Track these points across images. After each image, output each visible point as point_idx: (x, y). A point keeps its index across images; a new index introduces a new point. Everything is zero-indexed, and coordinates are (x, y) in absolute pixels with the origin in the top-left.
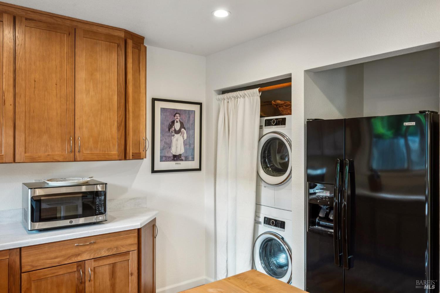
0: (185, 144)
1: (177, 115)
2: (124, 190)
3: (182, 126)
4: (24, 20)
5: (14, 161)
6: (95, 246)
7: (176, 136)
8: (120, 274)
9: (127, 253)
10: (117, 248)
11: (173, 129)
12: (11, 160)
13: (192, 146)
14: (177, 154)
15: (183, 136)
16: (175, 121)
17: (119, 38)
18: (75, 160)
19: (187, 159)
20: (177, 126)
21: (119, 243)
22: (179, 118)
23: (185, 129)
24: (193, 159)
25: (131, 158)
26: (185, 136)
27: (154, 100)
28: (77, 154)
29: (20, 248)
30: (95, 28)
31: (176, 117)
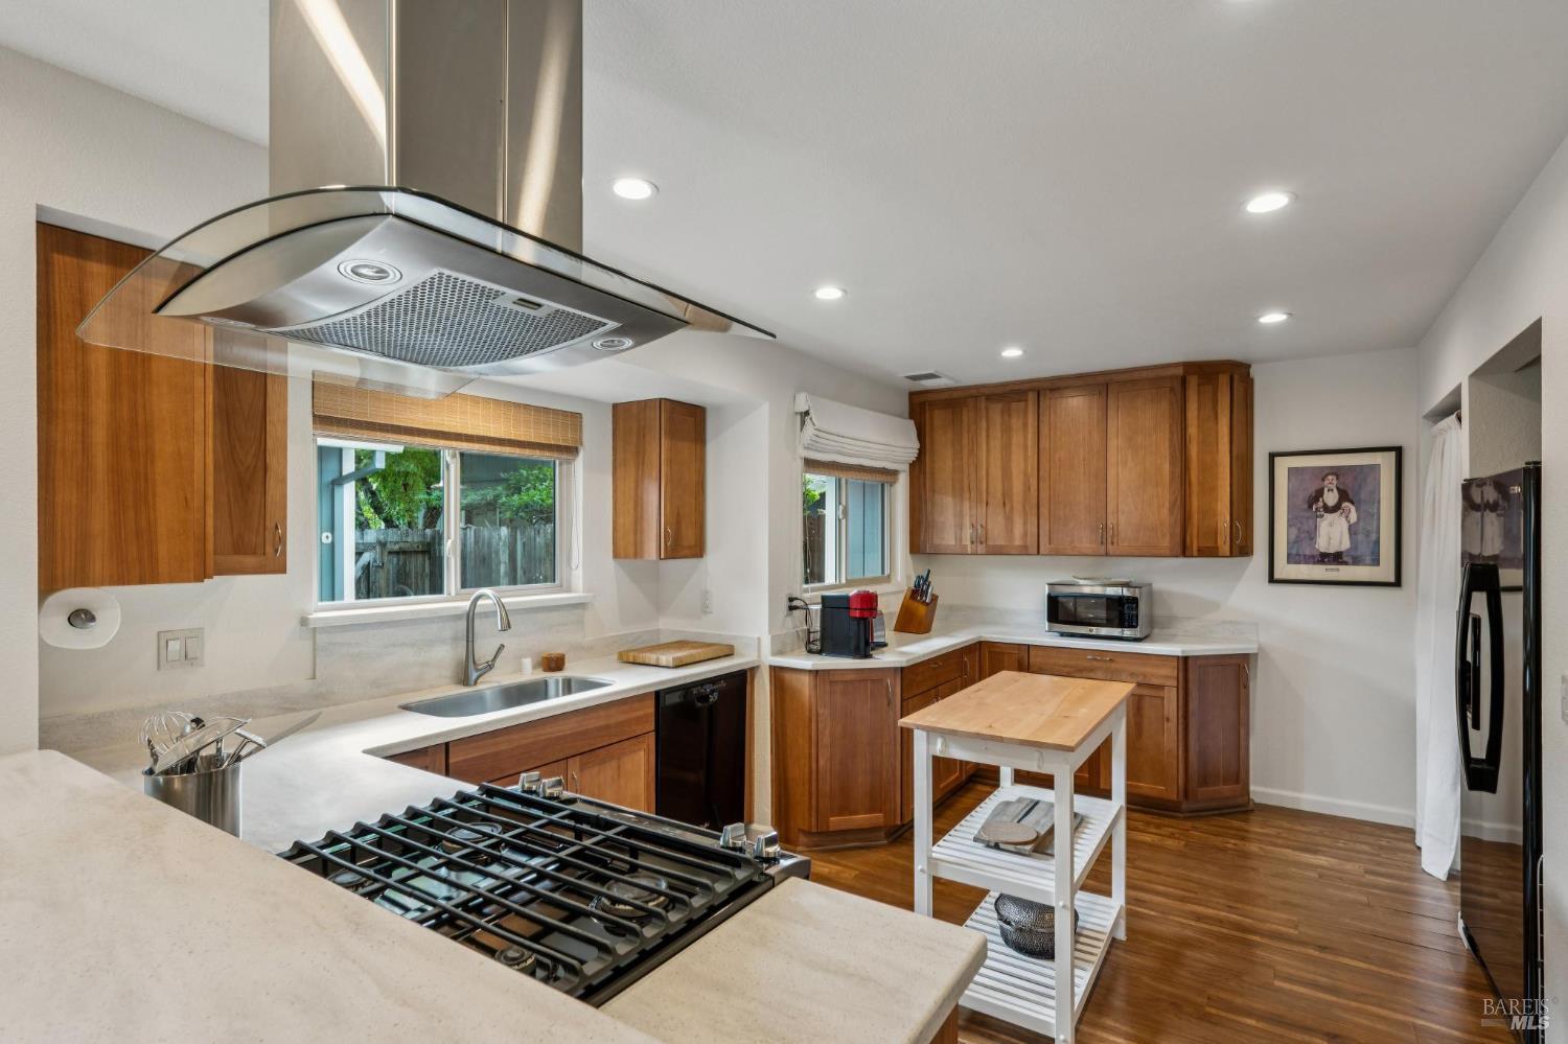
0: (1353, 530)
1: (1330, 477)
2: (1214, 606)
3: (1344, 496)
4: (1048, 392)
5: (1038, 553)
6: (1113, 665)
7: (1329, 517)
8: (1149, 712)
9: (1161, 687)
10: (1145, 676)
11: (1320, 504)
12: (1035, 551)
13: (1374, 537)
14: (1332, 550)
15: (1347, 517)
16: (1326, 490)
17: (1172, 377)
18: (1107, 555)
19: (1356, 561)
20: (1331, 498)
21: (1148, 670)
22: (1335, 482)
23: (1353, 503)
24: (1376, 562)
25: (1195, 553)
26: (1353, 517)
27: (1272, 456)
28: (1110, 546)
29: (1029, 645)
30: (1136, 376)
31: (1326, 482)
